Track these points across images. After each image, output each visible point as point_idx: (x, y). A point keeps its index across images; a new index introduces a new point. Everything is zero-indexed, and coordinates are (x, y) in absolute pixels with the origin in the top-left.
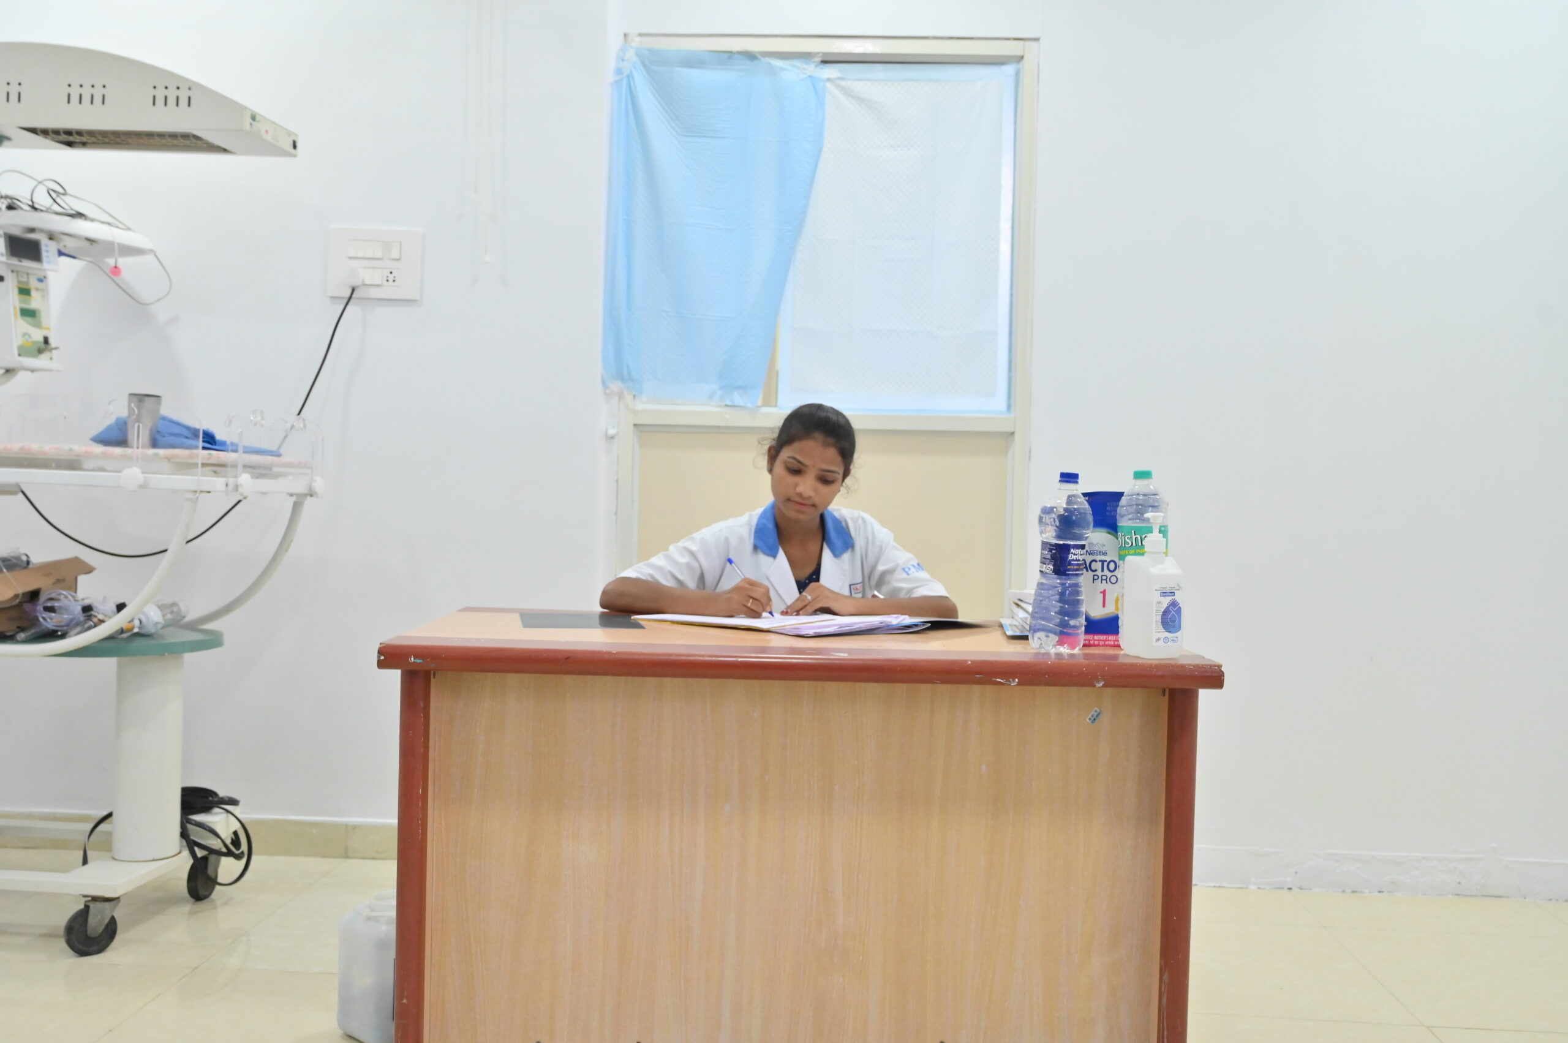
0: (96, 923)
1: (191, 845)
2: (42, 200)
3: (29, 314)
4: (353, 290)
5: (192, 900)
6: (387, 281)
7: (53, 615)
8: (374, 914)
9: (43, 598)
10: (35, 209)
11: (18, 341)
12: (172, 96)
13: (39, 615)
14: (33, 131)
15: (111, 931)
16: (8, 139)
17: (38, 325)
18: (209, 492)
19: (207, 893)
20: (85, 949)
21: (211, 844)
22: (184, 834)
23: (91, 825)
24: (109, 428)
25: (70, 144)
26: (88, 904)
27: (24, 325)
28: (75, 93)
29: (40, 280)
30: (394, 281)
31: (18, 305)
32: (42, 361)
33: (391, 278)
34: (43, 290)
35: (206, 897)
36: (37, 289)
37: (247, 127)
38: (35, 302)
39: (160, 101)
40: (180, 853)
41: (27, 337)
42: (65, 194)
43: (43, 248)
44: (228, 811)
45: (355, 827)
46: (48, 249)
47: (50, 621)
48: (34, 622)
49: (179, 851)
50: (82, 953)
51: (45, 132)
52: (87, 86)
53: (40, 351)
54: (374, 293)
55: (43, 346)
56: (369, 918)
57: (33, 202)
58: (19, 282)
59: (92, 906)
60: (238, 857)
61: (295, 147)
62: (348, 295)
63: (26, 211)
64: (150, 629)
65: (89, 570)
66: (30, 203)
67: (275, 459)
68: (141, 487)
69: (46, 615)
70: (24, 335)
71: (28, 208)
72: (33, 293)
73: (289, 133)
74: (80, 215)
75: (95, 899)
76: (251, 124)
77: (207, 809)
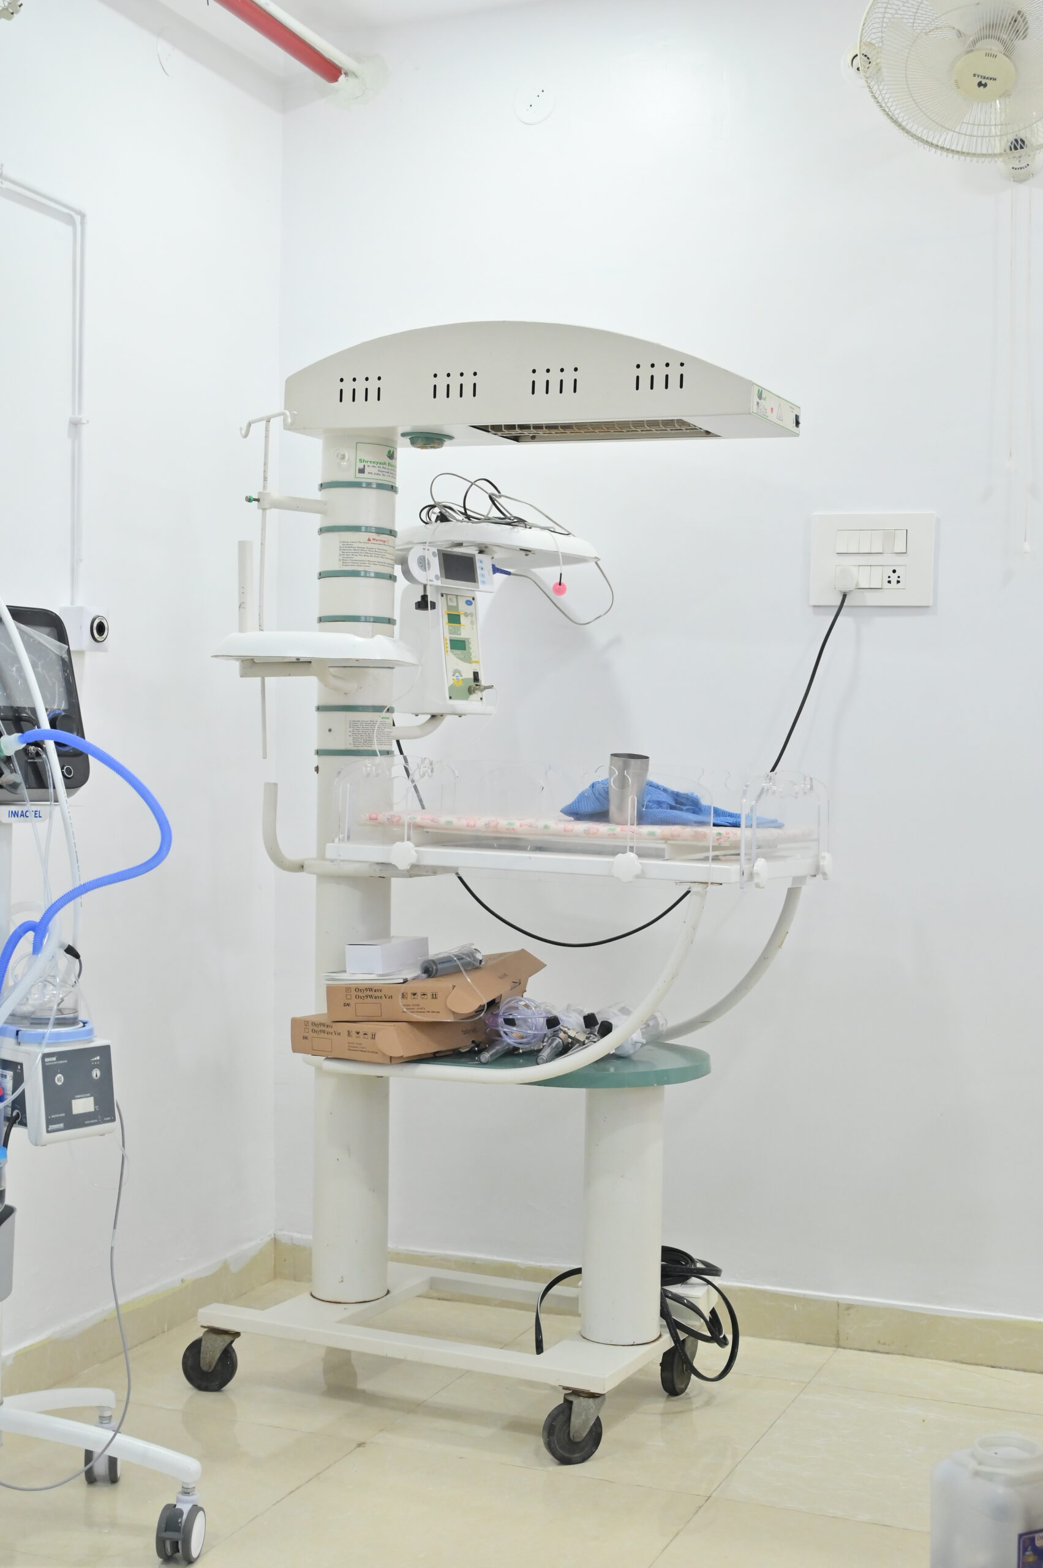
0: (580, 1424)
1: (674, 1326)
2: (479, 504)
3: (458, 645)
4: (845, 596)
5: (666, 1394)
6: (889, 582)
7: (515, 1029)
8: (983, 1468)
9: (503, 1008)
10: (468, 517)
11: (449, 681)
12: (659, 375)
13: (500, 1028)
14: (484, 428)
15: (595, 1435)
16: (450, 437)
17: (468, 659)
18: (721, 884)
19: (683, 1386)
20: (567, 1455)
21: (694, 1326)
22: (665, 1313)
23: (545, 1286)
24: (582, 797)
25: (516, 439)
26: (570, 1398)
27: (453, 660)
28: (540, 379)
29: (469, 603)
30: (898, 582)
31: (448, 636)
32: (472, 705)
33: (894, 578)
34: (472, 615)
35: (683, 1391)
36: (466, 615)
37: (754, 409)
38: (465, 632)
39: (645, 383)
40: (660, 1336)
41: (457, 674)
42: (500, 496)
43: (478, 565)
44: (709, 1283)
45: (849, 1307)
46: (483, 564)
47: (511, 1037)
48: (494, 1037)
49: (659, 1335)
50: (564, 1461)
51: (496, 429)
52: (555, 371)
53: (471, 691)
54: (871, 599)
55: (473, 684)
56: (977, 1474)
57: (465, 509)
58: (449, 607)
59: (577, 1402)
60: (723, 1343)
61: (797, 423)
62: (839, 604)
63: (458, 520)
64: (629, 1050)
65: (537, 966)
66: (463, 511)
67: (775, 832)
68: (638, 877)
69: (507, 1029)
70: (456, 671)
71: (460, 517)
72: (463, 619)
73: (793, 406)
74: (520, 522)
75: (577, 1393)
76: (758, 403)
77: (682, 1279)
